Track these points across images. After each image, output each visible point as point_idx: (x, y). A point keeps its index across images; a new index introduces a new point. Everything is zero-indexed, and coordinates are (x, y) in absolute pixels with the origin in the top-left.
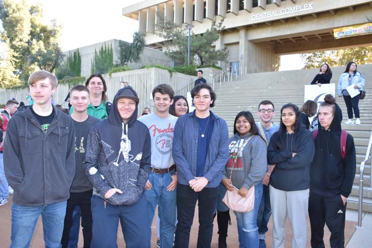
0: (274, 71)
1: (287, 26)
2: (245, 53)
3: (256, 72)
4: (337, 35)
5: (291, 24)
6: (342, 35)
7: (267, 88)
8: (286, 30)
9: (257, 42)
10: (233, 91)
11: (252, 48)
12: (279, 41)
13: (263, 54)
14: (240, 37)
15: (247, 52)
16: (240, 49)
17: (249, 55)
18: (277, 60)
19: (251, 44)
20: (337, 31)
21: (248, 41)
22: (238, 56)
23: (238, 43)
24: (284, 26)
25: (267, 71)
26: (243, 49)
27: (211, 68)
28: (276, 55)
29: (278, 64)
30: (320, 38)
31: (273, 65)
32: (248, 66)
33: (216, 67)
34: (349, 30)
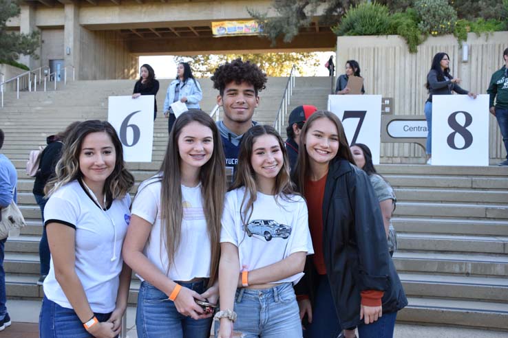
0: (128, 78)
1: (144, 9)
2: (75, 46)
3: (95, 78)
4: (217, 31)
5: (150, 7)
6: (223, 32)
7: (98, 105)
8: (143, 15)
9: (98, 29)
10: (39, 108)
11: (87, 38)
12: (135, 32)
13: (108, 50)
14: (65, 17)
15: (78, 44)
16: (65, 36)
17: (82, 50)
18: (134, 62)
19: (85, 33)
20: (217, 26)
21: (81, 25)
22: (63, 50)
23: (61, 28)
24: (140, 8)
25: (115, 79)
26: (71, 39)
27: (5, 65)
28: (131, 54)
29: (135, 69)
30: (196, 33)
31: (126, 71)
32: (81, 68)
33: (17, 65)
34: (232, 26)
